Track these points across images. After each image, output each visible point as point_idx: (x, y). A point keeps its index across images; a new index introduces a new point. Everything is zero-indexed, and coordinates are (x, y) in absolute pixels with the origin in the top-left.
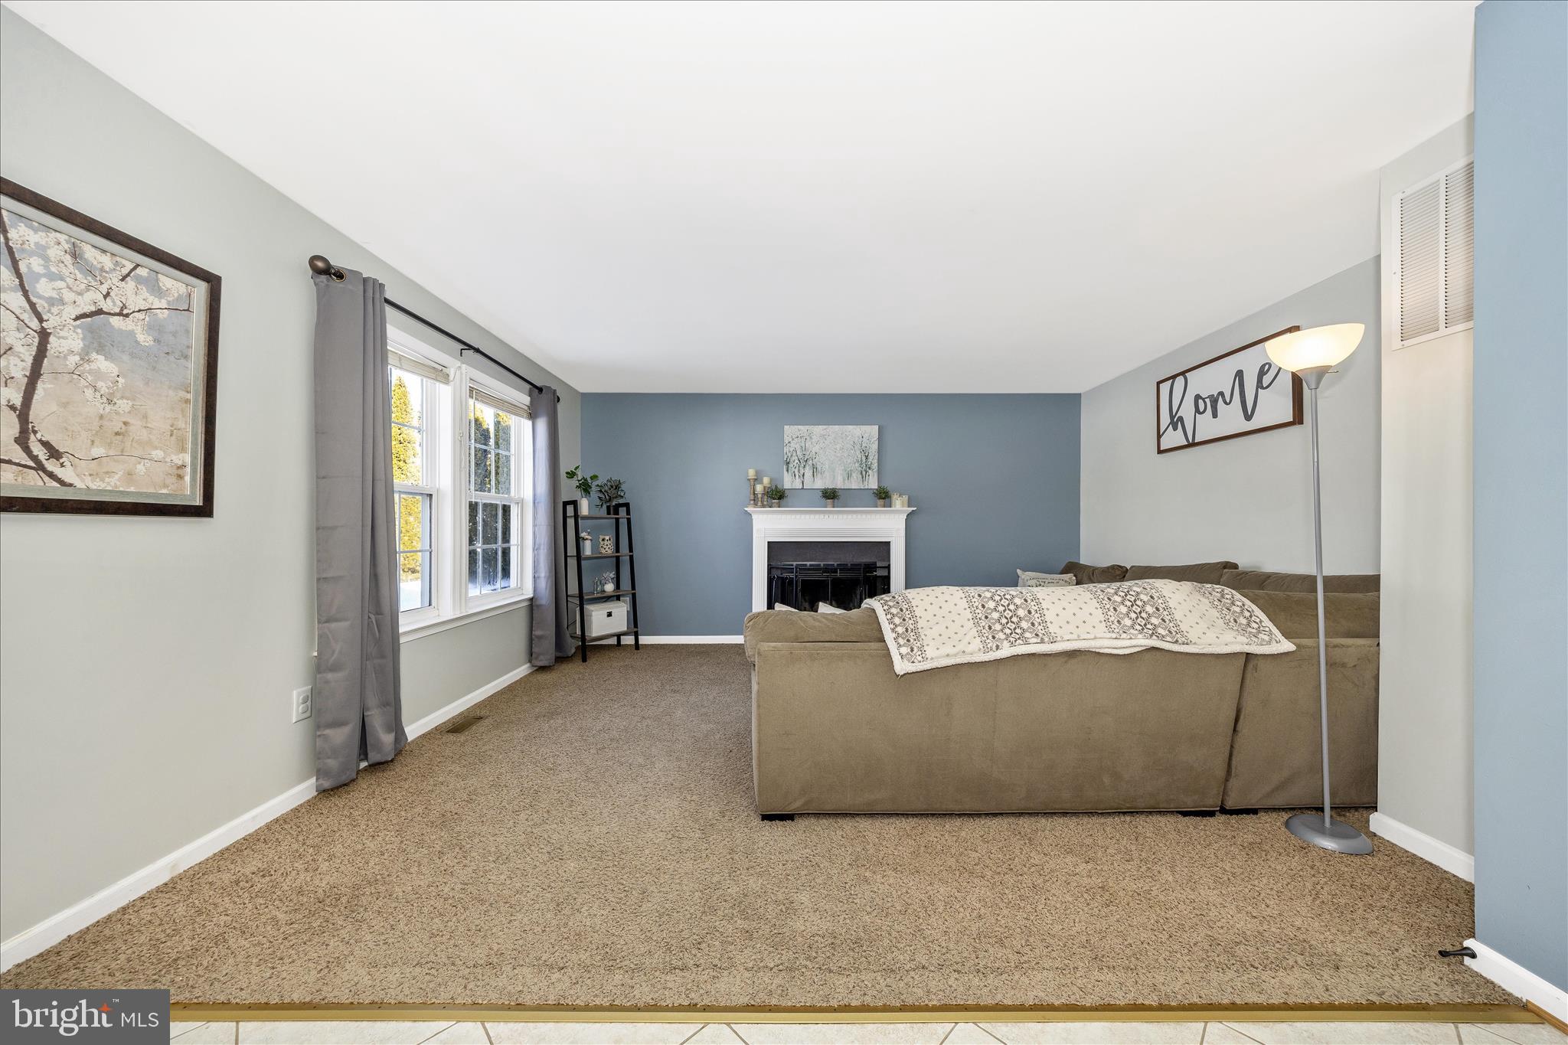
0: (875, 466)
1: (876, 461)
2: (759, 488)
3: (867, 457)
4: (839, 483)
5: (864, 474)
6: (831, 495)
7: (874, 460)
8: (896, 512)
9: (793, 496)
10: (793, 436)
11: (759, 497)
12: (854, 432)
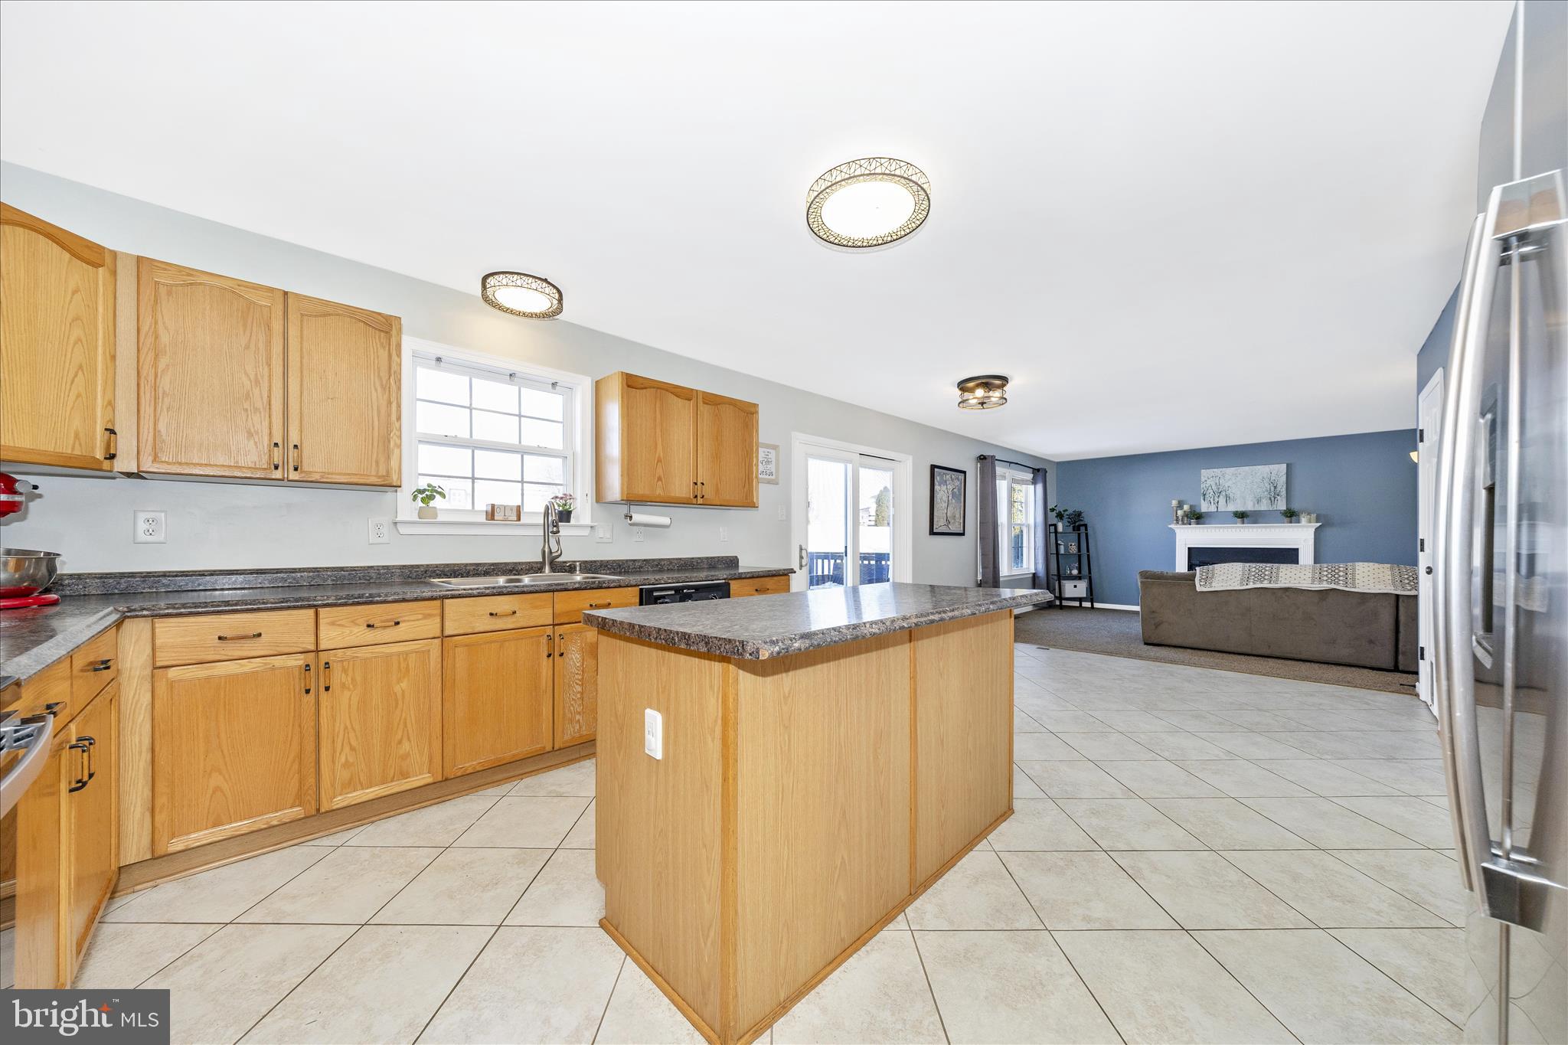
0: (1284, 493)
1: (1284, 489)
2: (1180, 513)
3: (1275, 487)
4: (1249, 507)
5: (1272, 500)
6: (1242, 516)
7: (1282, 489)
8: (1303, 526)
9: (1210, 516)
10: (1209, 476)
11: (1180, 518)
12: (1263, 470)
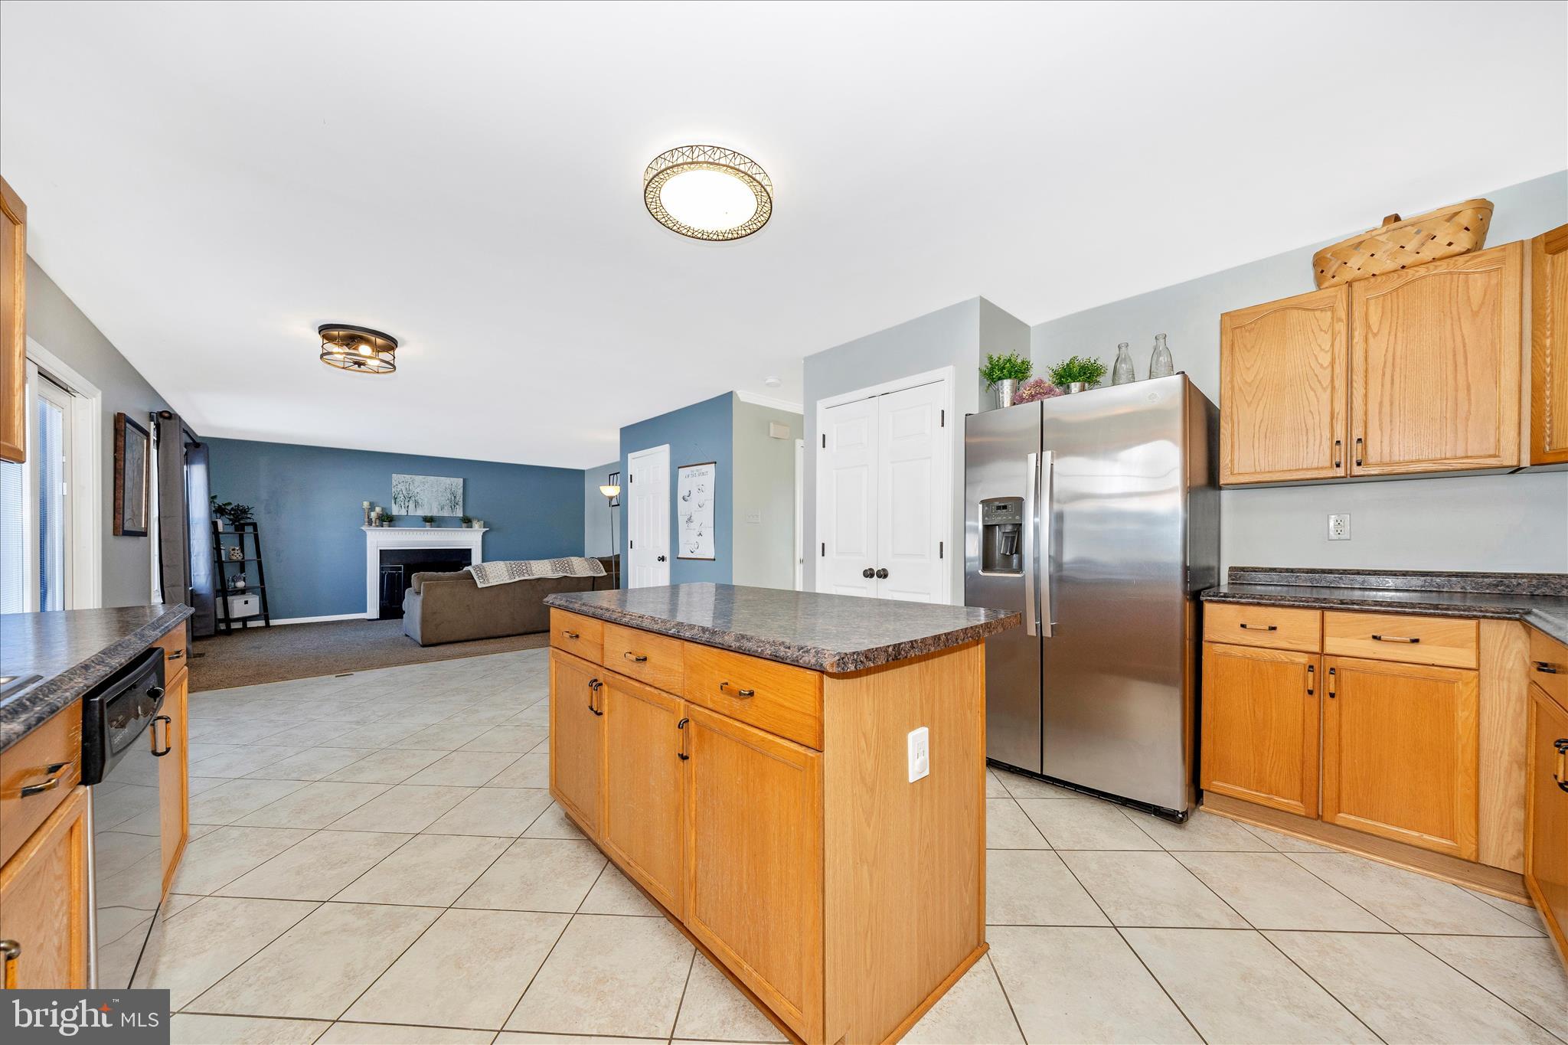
0: (461, 503)
1: (461, 500)
2: (373, 515)
3: (455, 497)
4: (435, 512)
5: (453, 508)
6: (430, 520)
7: (460, 498)
8: (476, 531)
9: (399, 519)
10: (400, 481)
11: (374, 520)
12: (446, 481)
